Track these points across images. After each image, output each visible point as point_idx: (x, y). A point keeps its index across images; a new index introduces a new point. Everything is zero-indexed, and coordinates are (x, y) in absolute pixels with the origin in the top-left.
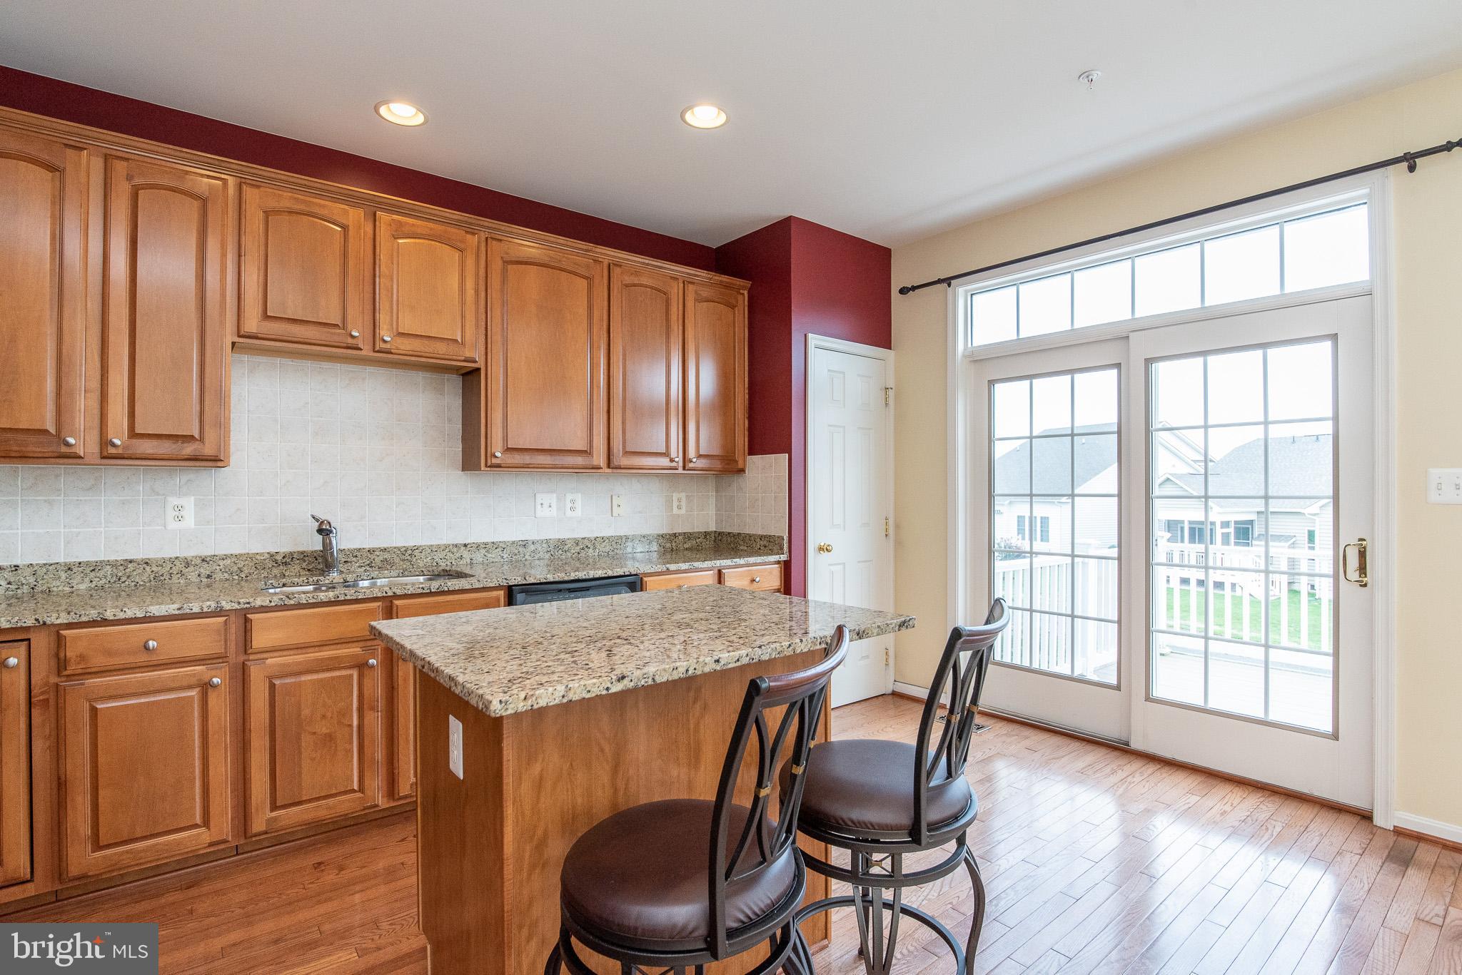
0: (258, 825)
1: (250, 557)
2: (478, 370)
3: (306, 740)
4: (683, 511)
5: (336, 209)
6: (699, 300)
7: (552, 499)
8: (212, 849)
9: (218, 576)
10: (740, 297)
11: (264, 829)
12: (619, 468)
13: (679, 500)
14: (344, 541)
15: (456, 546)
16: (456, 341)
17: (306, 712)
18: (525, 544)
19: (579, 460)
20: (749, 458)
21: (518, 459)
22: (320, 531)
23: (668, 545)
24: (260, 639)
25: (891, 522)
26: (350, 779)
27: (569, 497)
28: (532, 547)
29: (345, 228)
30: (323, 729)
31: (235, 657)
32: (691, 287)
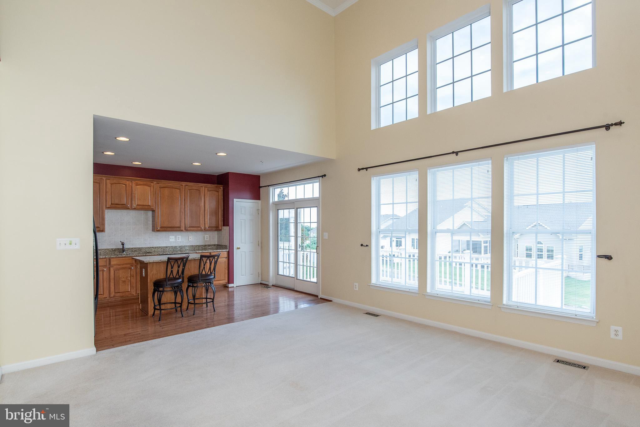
0: (112, 296)
1: (108, 249)
2: (154, 211)
3: (121, 282)
4: (208, 240)
5: (124, 182)
6: (208, 191)
7: (174, 237)
8: (104, 299)
9: (102, 253)
10: (220, 190)
11: (113, 296)
12: (188, 230)
13: (207, 237)
14: (126, 246)
15: (151, 247)
16: (149, 205)
17: (120, 276)
18: (167, 247)
19: (178, 229)
20: (223, 227)
21: (163, 229)
22: (122, 244)
23: (204, 248)
24: (112, 263)
25: (260, 242)
26: (128, 289)
27: (178, 236)
28: (169, 248)
29: (126, 185)
30: (124, 280)
31: (108, 266)
32: (206, 188)
